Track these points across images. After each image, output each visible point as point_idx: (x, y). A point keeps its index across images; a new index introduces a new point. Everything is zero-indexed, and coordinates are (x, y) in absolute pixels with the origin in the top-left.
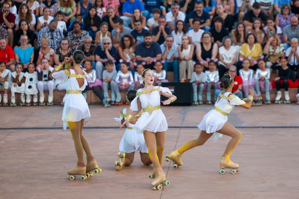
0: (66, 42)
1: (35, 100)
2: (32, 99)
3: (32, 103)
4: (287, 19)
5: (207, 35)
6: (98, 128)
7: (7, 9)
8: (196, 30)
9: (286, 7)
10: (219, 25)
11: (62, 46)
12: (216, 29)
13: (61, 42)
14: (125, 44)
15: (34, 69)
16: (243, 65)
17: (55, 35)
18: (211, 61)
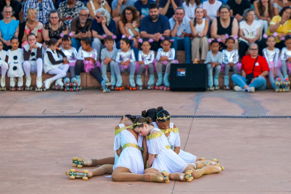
1: (20, 84)
2: (17, 83)
3: (16, 87)
5: (225, 10)
6: (95, 117)
8: (212, 2)
11: (52, 20)
13: (50, 15)
14: (127, 17)
15: (18, 45)
16: (268, 43)
17: (44, 6)
18: (230, 38)
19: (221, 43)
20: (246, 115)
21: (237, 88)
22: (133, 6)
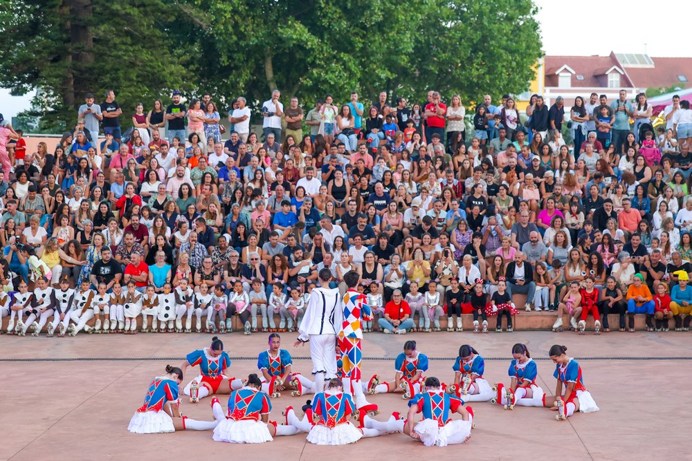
0: (209, 260)
1: (171, 326)
2: (167, 325)
3: (167, 330)
4: (463, 235)
5: (370, 255)
6: (241, 358)
7: (135, 222)
8: (358, 247)
9: (462, 222)
10: (384, 242)
11: (204, 264)
12: (381, 246)
13: (203, 260)
14: (276, 263)
15: (170, 290)
16: (411, 289)
17: (197, 252)
18: (374, 283)
19: (365, 287)
20: (388, 357)
21: (385, 330)
22: (281, 253)
